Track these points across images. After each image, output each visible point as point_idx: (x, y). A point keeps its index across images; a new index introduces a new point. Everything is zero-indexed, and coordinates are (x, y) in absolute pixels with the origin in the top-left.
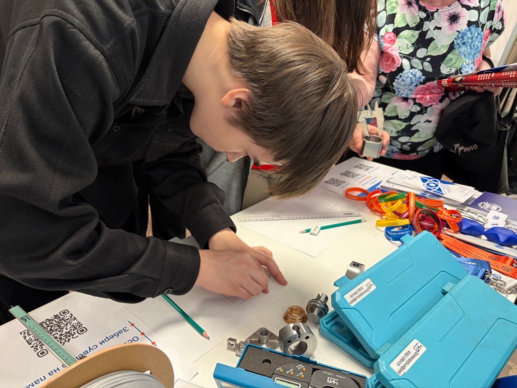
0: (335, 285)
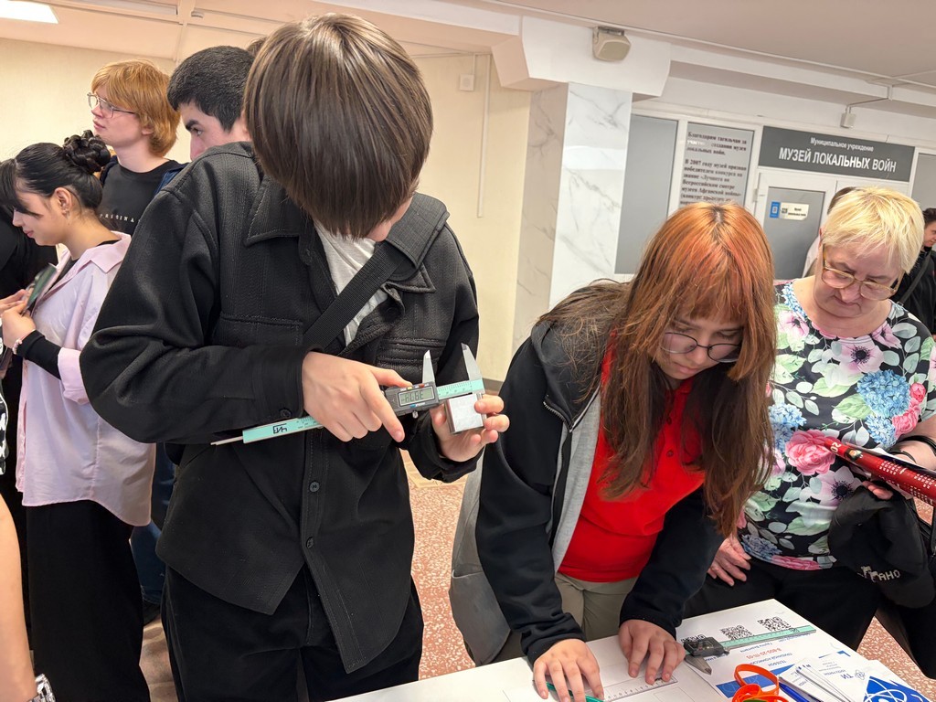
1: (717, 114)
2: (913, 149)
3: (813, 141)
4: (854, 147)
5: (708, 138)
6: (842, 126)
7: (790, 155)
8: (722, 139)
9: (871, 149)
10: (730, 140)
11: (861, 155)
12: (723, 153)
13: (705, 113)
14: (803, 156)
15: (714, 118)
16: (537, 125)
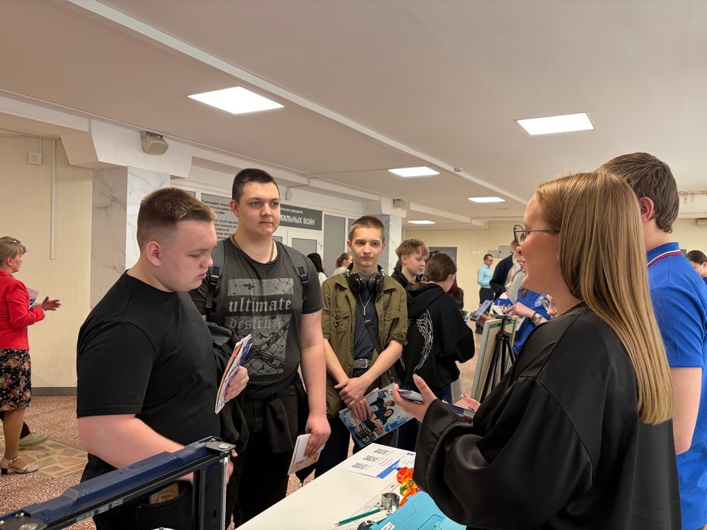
1: (218, 189)
2: (321, 212)
4: (294, 211)
5: (214, 203)
6: (286, 199)
9: (302, 212)
11: (298, 216)
13: (211, 188)
15: (217, 192)
16: (100, 193)
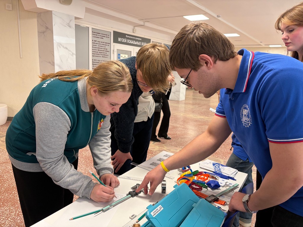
0: (147, 208)
2: (150, 39)
3: (126, 36)
4: (137, 39)
5: (98, 33)
6: (133, 32)
7: (121, 40)
8: (102, 34)
9: (141, 39)
10: (105, 35)
11: (139, 41)
12: (103, 38)
13: (96, 25)
14: (124, 40)
15: (99, 27)
16: (41, 25)
